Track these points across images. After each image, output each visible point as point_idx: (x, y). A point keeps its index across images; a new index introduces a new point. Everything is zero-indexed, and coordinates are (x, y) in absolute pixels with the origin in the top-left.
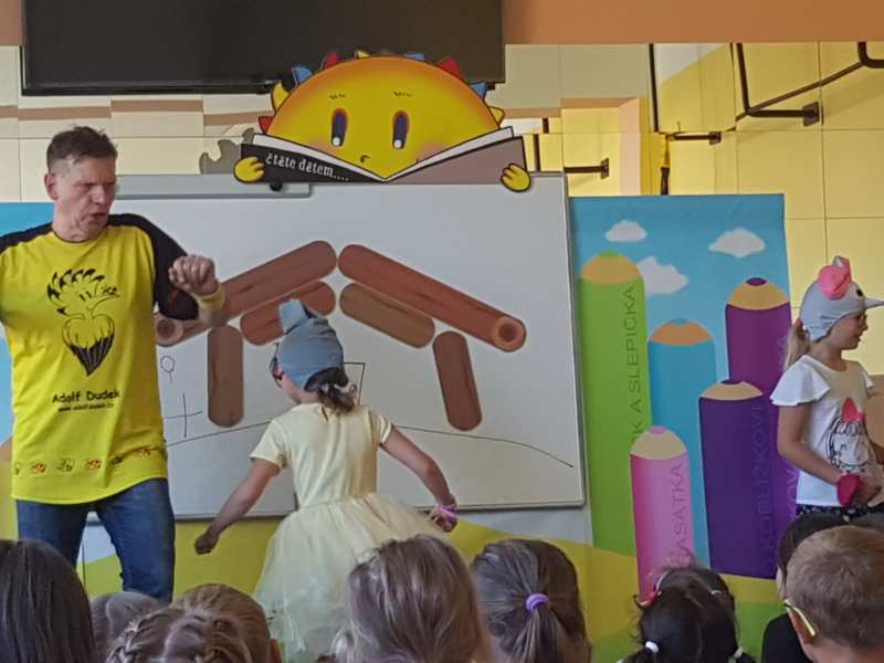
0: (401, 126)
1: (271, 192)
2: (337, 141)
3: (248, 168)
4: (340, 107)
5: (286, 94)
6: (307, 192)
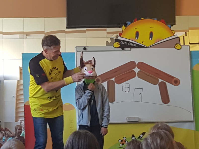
0: (151, 35)
2: (137, 38)
3: (117, 45)
5: (125, 28)
6: (130, 50)
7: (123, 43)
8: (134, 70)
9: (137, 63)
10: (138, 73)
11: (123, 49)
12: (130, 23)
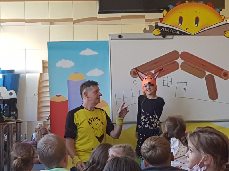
0: (197, 21)
1: (163, 38)
2: (180, 24)
4: (181, 16)
5: (167, 12)
6: (172, 37)
7: (164, 30)
10: (181, 65)
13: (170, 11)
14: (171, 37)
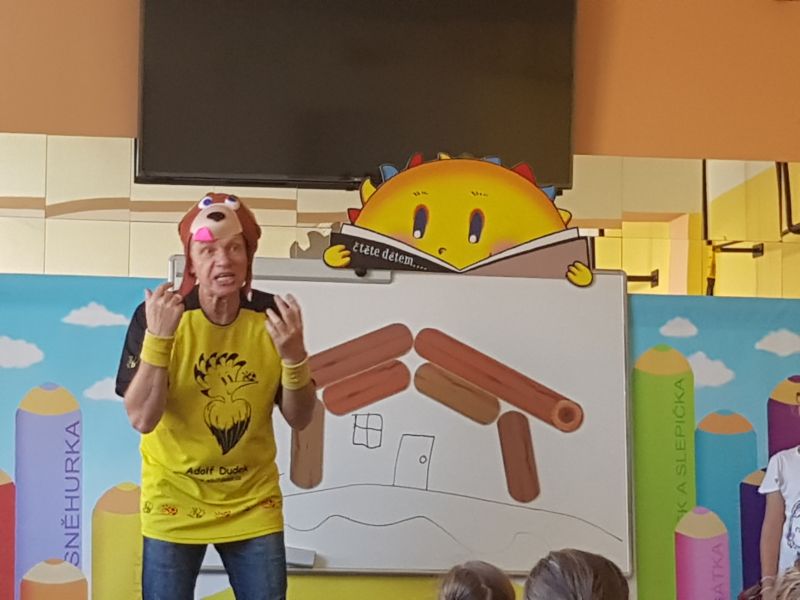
0: (476, 223)
1: (356, 277)
3: (337, 255)
4: (422, 203)
5: (374, 190)
6: (389, 278)
7: (361, 251)
8: (401, 359)
9: (415, 334)
10: (416, 375)
11: (361, 274)
12: (396, 171)
13: (384, 187)
14: (385, 274)
